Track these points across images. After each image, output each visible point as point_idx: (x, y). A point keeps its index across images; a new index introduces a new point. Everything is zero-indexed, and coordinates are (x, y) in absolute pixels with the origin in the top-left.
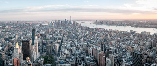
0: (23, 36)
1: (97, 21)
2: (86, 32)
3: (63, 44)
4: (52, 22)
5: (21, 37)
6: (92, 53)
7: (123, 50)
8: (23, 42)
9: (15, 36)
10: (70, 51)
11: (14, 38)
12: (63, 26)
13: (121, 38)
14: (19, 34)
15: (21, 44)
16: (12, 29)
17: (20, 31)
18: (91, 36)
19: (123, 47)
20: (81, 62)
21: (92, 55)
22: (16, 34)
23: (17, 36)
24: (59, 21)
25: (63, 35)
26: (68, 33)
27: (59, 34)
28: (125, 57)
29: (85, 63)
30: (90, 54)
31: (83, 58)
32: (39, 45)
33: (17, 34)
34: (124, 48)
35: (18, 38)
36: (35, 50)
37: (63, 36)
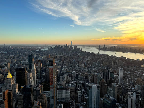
0: (18, 64)
1: (100, 46)
2: (87, 57)
3: (63, 69)
4: (52, 47)
5: (14, 65)
6: (92, 79)
7: (130, 82)
8: (17, 70)
9: (6, 65)
10: (70, 77)
11: (5, 67)
12: (64, 51)
13: (128, 67)
14: (12, 62)
15: (15, 73)
16: (3, 56)
17: (14, 58)
18: (92, 62)
19: (130, 78)
20: (80, 88)
21: (92, 81)
22: (7, 62)
23: (9, 65)
24: (59, 46)
25: (64, 60)
26: (69, 59)
27: (59, 59)
28: (131, 90)
29: (85, 89)
30: (91, 80)
31: (83, 84)
32: (37, 72)
33: (9, 62)
34: (131, 80)
35: (11, 67)
36: (32, 77)
37: (64, 62)
